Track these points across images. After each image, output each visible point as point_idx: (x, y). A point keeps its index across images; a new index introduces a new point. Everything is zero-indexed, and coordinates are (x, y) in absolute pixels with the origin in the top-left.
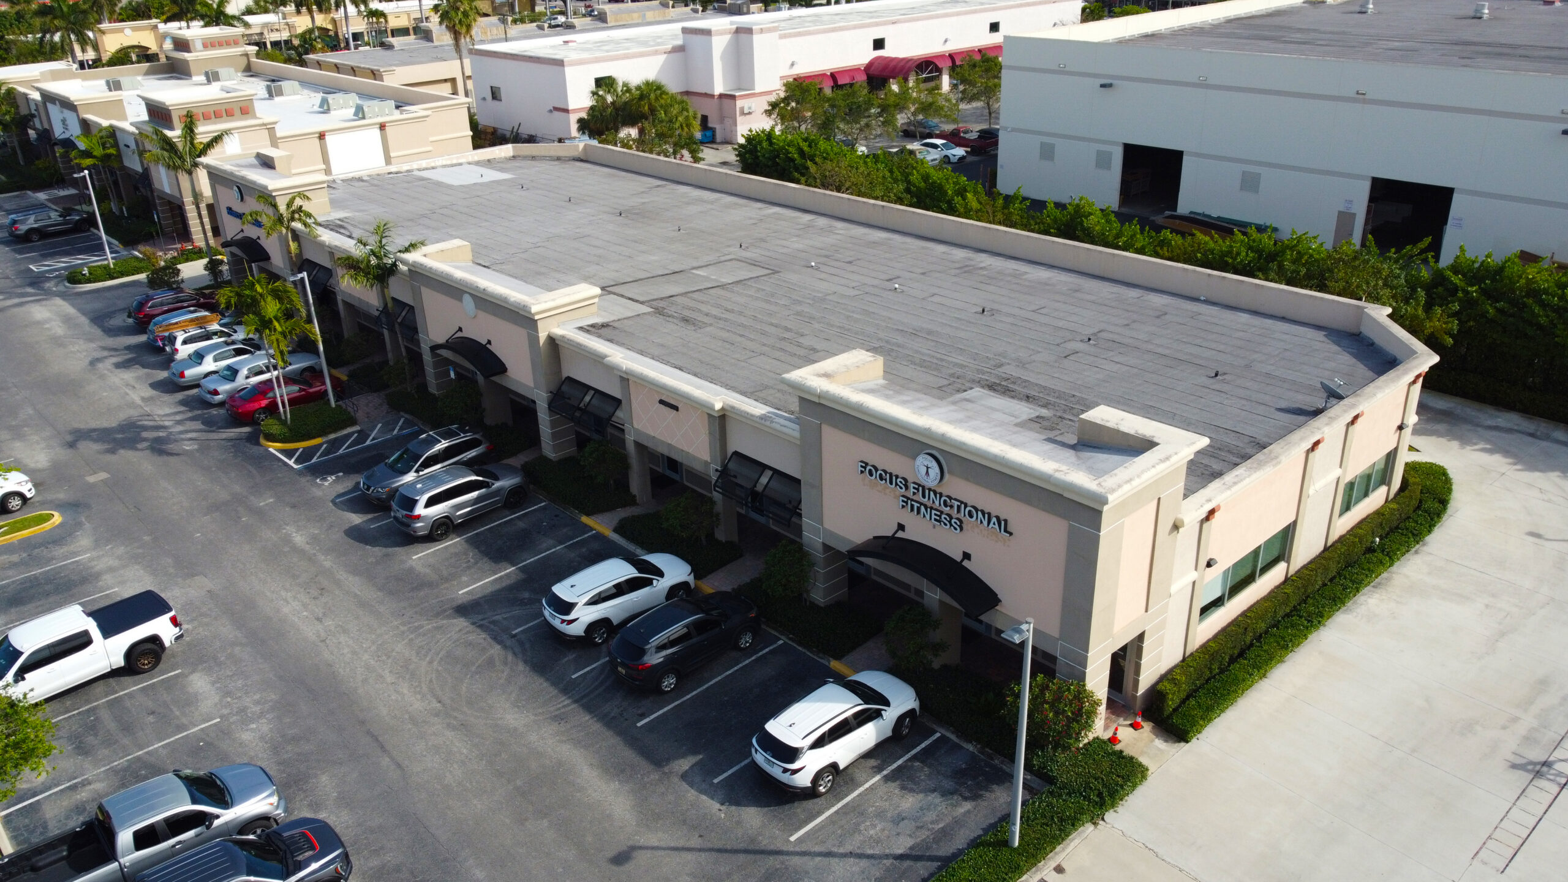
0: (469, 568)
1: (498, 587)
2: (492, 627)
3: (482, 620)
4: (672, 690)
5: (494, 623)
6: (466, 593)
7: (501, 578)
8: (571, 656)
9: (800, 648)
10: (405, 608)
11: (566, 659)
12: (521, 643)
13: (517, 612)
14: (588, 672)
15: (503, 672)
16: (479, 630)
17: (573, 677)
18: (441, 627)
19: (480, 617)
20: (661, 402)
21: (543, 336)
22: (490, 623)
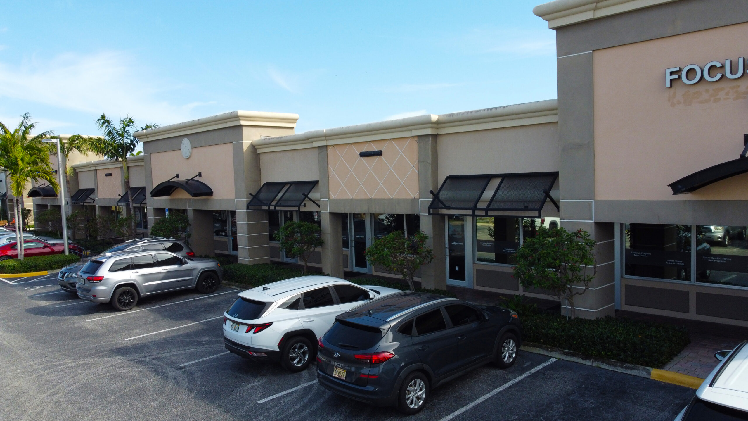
0: (145, 324)
1: (174, 334)
2: (155, 361)
3: (143, 357)
4: (421, 409)
5: (159, 359)
6: (135, 339)
7: (178, 329)
8: (257, 382)
9: (588, 363)
10: (52, 352)
11: (250, 386)
12: (189, 374)
13: (191, 350)
14: (283, 397)
15: (154, 400)
16: (135, 365)
17: (260, 402)
18: (87, 364)
19: (143, 355)
20: (363, 155)
21: (246, 143)
22: (154, 359)
